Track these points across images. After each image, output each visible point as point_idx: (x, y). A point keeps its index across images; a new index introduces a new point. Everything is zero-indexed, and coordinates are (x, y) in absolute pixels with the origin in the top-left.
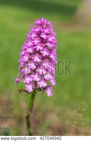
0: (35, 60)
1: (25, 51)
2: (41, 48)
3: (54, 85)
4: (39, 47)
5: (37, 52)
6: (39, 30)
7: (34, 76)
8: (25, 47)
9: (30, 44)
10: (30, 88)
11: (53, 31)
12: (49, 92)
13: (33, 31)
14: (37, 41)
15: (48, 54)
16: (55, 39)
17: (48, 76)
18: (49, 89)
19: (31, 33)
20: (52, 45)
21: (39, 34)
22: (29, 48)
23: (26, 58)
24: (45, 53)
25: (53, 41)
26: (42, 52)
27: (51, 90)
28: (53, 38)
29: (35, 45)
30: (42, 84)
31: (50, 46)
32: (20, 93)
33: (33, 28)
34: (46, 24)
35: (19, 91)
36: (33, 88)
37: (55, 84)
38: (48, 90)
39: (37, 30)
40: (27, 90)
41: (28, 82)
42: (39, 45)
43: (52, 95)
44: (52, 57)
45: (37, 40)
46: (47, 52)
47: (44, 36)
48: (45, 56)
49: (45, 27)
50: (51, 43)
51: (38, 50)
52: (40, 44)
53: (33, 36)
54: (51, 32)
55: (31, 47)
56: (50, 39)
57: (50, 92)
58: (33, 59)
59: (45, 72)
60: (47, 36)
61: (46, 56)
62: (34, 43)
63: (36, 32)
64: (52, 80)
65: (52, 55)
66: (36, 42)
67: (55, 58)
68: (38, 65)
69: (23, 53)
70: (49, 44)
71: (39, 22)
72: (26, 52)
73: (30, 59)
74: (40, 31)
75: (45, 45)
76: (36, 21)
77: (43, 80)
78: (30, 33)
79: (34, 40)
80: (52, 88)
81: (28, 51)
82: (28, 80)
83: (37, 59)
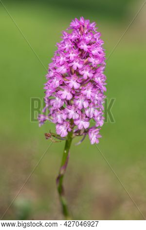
0: (71, 86)
1: (54, 71)
2: (80, 66)
3: (101, 126)
4: (76, 65)
5: (73, 72)
6: (76, 36)
7: (69, 111)
8: (55, 65)
9: (62, 59)
10: (63, 131)
11: (99, 39)
12: (93, 137)
13: (67, 39)
14: (74, 55)
15: (91, 75)
16: (102, 52)
17: (91, 111)
18: (93, 131)
19: (64, 43)
20: (97, 61)
21: (76, 43)
22: (61, 65)
23: (56, 82)
24: (86, 74)
25: (100, 55)
26: (81, 72)
27: (97, 133)
28: (99, 49)
29: (70, 60)
30: (83, 124)
31: (94, 62)
32: (47, 139)
33: (66, 34)
34: (88, 27)
35: (46, 135)
36: (67, 131)
37: (102, 124)
38: (92, 134)
39: (73, 37)
40: (59, 133)
41: (60, 121)
42: (76, 62)
43: (98, 142)
44: (98, 79)
45: (73, 53)
46: (89, 72)
47: (85, 47)
48: (86, 78)
49: (85, 32)
50: (96, 57)
51: (76, 68)
52: (77, 60)
53: (67, 46)
54: (96, 39)
56: (94, 52)
57: (95, 136)
58: (68, 84)
59: (86, 104)
60: (89, 47)
61: (89, 78)
62: (69, 58)
63: (71, 40)
64: (97, 116)
65: (98, 77)
66: (72, 56)
67: (102, 82)
68: (76, 94)
69: (52, 74)
70: (92, 60)
71: (76, 24)
72: (56, 72)
73: (63, 84)
74: (78, 39)
75: (85, 61)
76: (71, 23)
77: (84, 118)
78: (63, 41)
79: (68, 53)
80: (97, 129)
81: (60, 71)
82: (60, 117)
83: (74, 83)
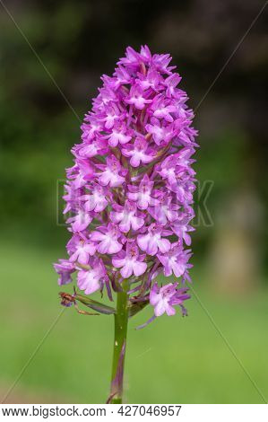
0: (104, 181)
2: (124, 139)
4: (118, 137)
7: (102, 237)
9: (94, 129)
10: (90, 281)
12: (161, 303)
18: (162, 290)
24: (139, 156)
26: (126, 152)
29: (105, 129)
30: (132, 267)
38: (160, 295)
41: (83, 259)
42: (119, 131)
45: (113, 114)
46: (146, 153)
48: (138, 164)
51: (114, 144)
52: (122, 128)
54: (166, 87)
55: (95, 139)
60: (149, 101)
62: (104, 123)
66: (111, 119)
82: (83, 251)
83: (111, 176)
